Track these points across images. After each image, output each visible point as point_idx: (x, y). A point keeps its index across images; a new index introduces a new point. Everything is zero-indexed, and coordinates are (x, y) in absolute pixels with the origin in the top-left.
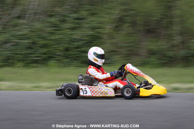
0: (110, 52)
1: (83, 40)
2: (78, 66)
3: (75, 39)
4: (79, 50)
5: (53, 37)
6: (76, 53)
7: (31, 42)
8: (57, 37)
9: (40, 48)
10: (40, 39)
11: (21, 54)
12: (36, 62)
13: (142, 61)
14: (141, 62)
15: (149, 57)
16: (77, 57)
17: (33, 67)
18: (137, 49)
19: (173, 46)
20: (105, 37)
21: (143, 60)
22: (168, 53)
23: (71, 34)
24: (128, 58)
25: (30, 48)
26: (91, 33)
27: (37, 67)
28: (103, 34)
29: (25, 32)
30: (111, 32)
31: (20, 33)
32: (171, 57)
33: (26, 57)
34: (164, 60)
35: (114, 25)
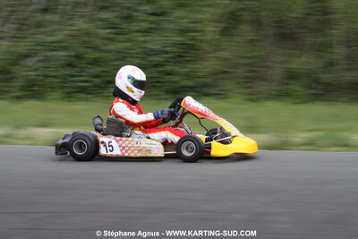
0: (217, 74)
1: (167, 52)
2: (160, 99)
3: (152, 50)
4: (160, 69)
5: (112, 47)
6: (156, 75)
7: (72, 54)
8: (119, 46)
9: (89, 66)
10: (89, 50)
11: (55, 77)
12: (83, 90)
13: (275, 90)
14: (273, 92)
15: (287, 84)
16: (158, 82)
17: (80, 100)
18: (264, 69)
19: (331, 64)
20: (205, 46)
21: (276, 88)
22: (321, 76)
23: (145, 42)
24: (250, 84)
25: (70, 65)
26: (179, 39)
27: (86, 100)
28: (202, 41)
29: (60, 36)
30: (216, 37)
31: (51, 39)
32: (328, 84)
33: (63, 82)
34: (316, 89)
35: (222, 25)
